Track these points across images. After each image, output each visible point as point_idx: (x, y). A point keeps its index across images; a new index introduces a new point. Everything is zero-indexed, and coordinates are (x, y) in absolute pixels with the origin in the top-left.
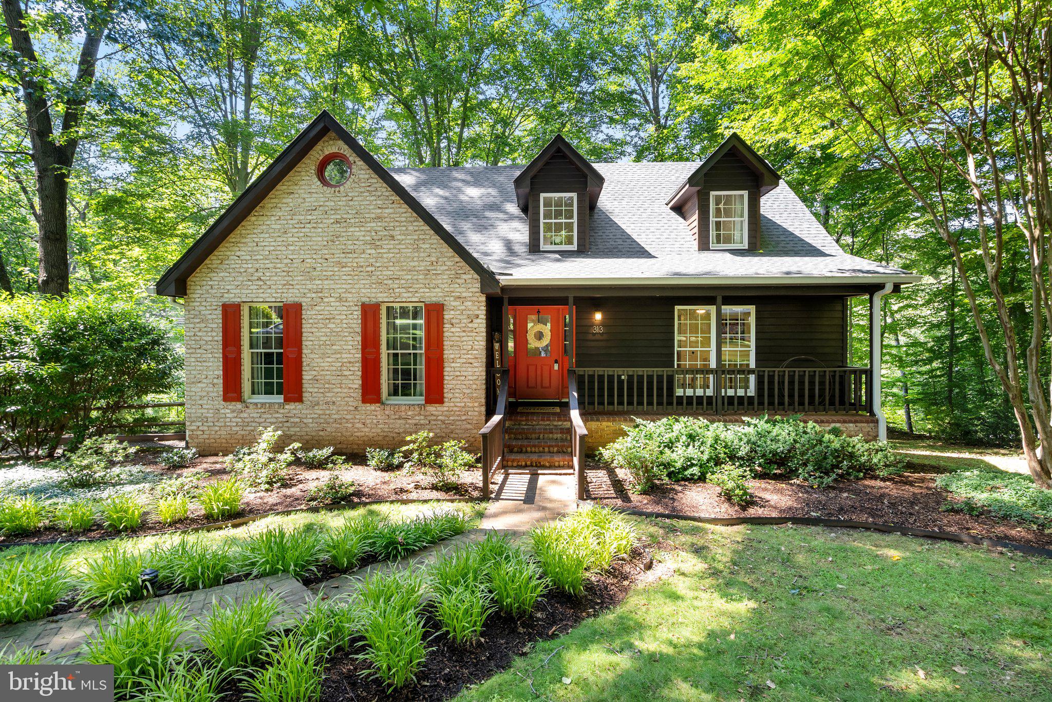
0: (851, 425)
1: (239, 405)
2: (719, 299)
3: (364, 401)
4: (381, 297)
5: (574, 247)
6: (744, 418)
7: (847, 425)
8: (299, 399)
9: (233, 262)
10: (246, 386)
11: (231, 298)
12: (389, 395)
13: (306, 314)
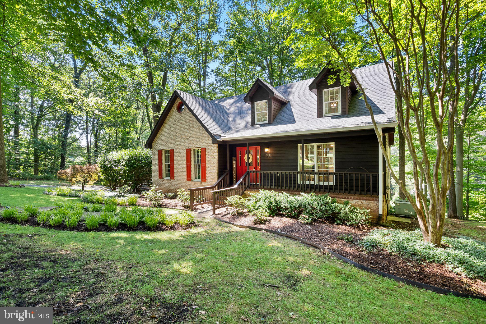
0: (364, 201)
1: (162, 180)
2: (302, 141)
3: (187, 180)
4: (191, 146)
5: (267, 122)
6: (301, 193)
7: (362, 201)
8: (174, 179)
9: (160, 138)
10: (164, 174)
11: (160, 148)
12: (195, 178)
13: (175, 152)
